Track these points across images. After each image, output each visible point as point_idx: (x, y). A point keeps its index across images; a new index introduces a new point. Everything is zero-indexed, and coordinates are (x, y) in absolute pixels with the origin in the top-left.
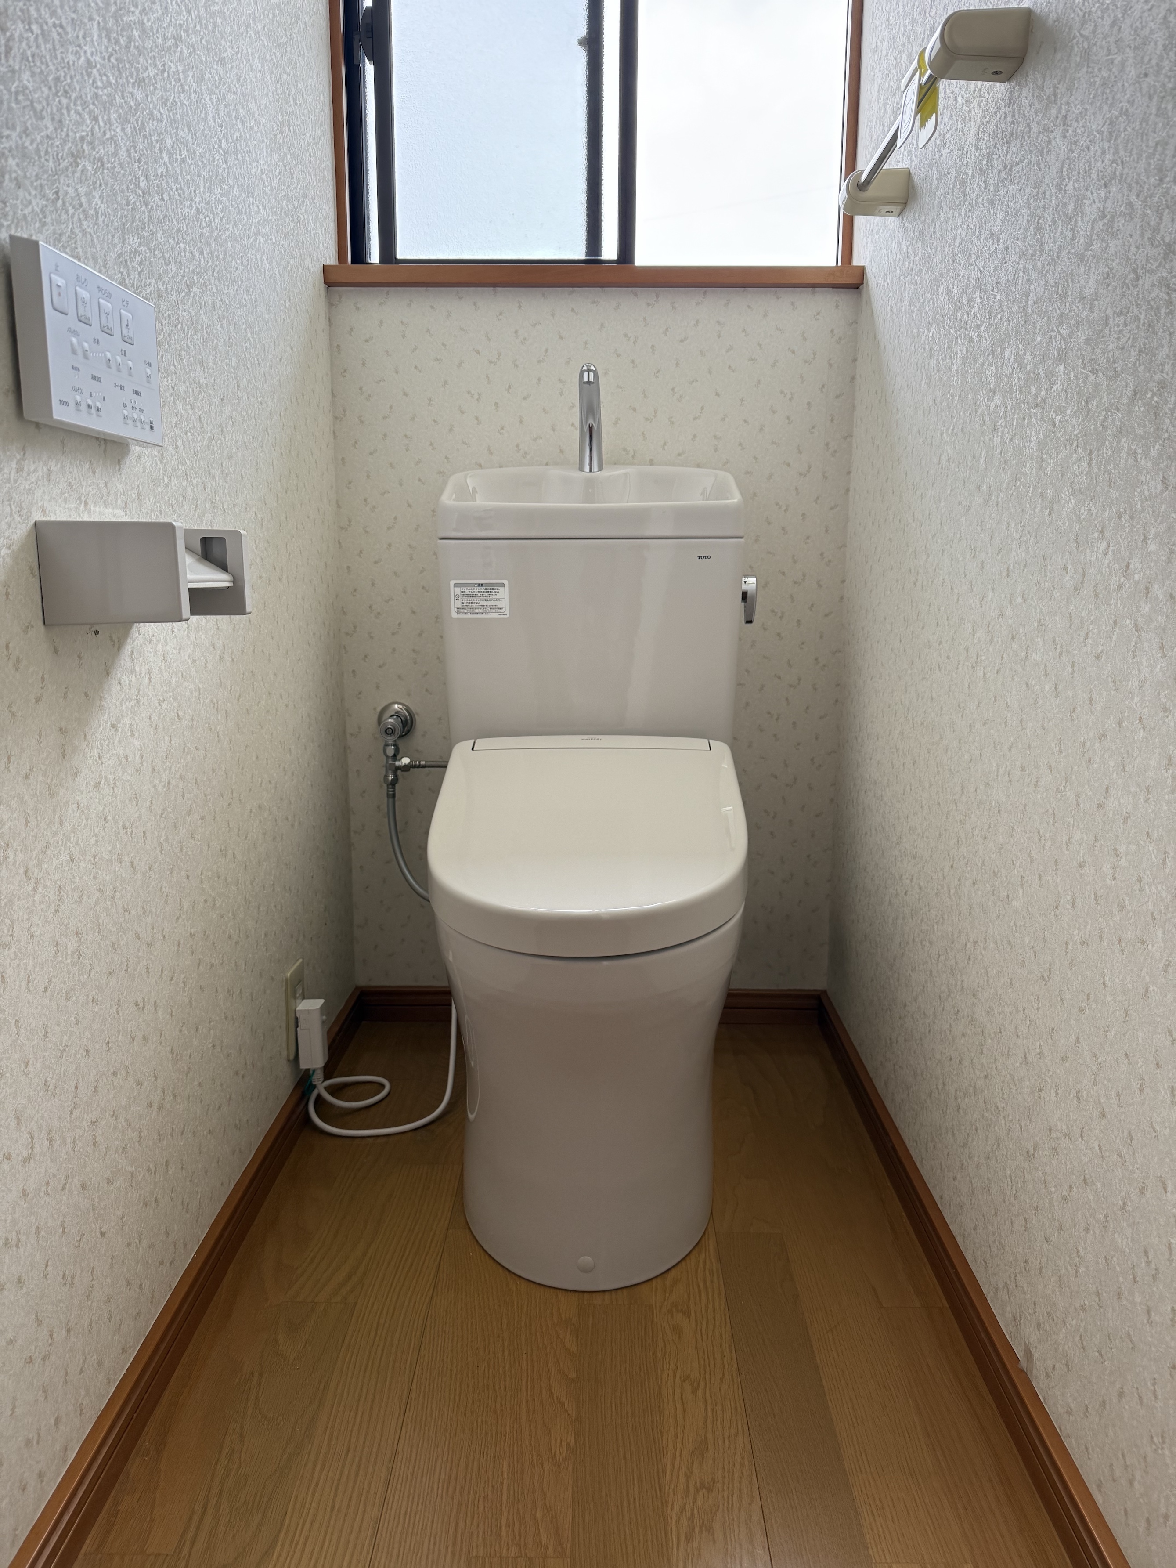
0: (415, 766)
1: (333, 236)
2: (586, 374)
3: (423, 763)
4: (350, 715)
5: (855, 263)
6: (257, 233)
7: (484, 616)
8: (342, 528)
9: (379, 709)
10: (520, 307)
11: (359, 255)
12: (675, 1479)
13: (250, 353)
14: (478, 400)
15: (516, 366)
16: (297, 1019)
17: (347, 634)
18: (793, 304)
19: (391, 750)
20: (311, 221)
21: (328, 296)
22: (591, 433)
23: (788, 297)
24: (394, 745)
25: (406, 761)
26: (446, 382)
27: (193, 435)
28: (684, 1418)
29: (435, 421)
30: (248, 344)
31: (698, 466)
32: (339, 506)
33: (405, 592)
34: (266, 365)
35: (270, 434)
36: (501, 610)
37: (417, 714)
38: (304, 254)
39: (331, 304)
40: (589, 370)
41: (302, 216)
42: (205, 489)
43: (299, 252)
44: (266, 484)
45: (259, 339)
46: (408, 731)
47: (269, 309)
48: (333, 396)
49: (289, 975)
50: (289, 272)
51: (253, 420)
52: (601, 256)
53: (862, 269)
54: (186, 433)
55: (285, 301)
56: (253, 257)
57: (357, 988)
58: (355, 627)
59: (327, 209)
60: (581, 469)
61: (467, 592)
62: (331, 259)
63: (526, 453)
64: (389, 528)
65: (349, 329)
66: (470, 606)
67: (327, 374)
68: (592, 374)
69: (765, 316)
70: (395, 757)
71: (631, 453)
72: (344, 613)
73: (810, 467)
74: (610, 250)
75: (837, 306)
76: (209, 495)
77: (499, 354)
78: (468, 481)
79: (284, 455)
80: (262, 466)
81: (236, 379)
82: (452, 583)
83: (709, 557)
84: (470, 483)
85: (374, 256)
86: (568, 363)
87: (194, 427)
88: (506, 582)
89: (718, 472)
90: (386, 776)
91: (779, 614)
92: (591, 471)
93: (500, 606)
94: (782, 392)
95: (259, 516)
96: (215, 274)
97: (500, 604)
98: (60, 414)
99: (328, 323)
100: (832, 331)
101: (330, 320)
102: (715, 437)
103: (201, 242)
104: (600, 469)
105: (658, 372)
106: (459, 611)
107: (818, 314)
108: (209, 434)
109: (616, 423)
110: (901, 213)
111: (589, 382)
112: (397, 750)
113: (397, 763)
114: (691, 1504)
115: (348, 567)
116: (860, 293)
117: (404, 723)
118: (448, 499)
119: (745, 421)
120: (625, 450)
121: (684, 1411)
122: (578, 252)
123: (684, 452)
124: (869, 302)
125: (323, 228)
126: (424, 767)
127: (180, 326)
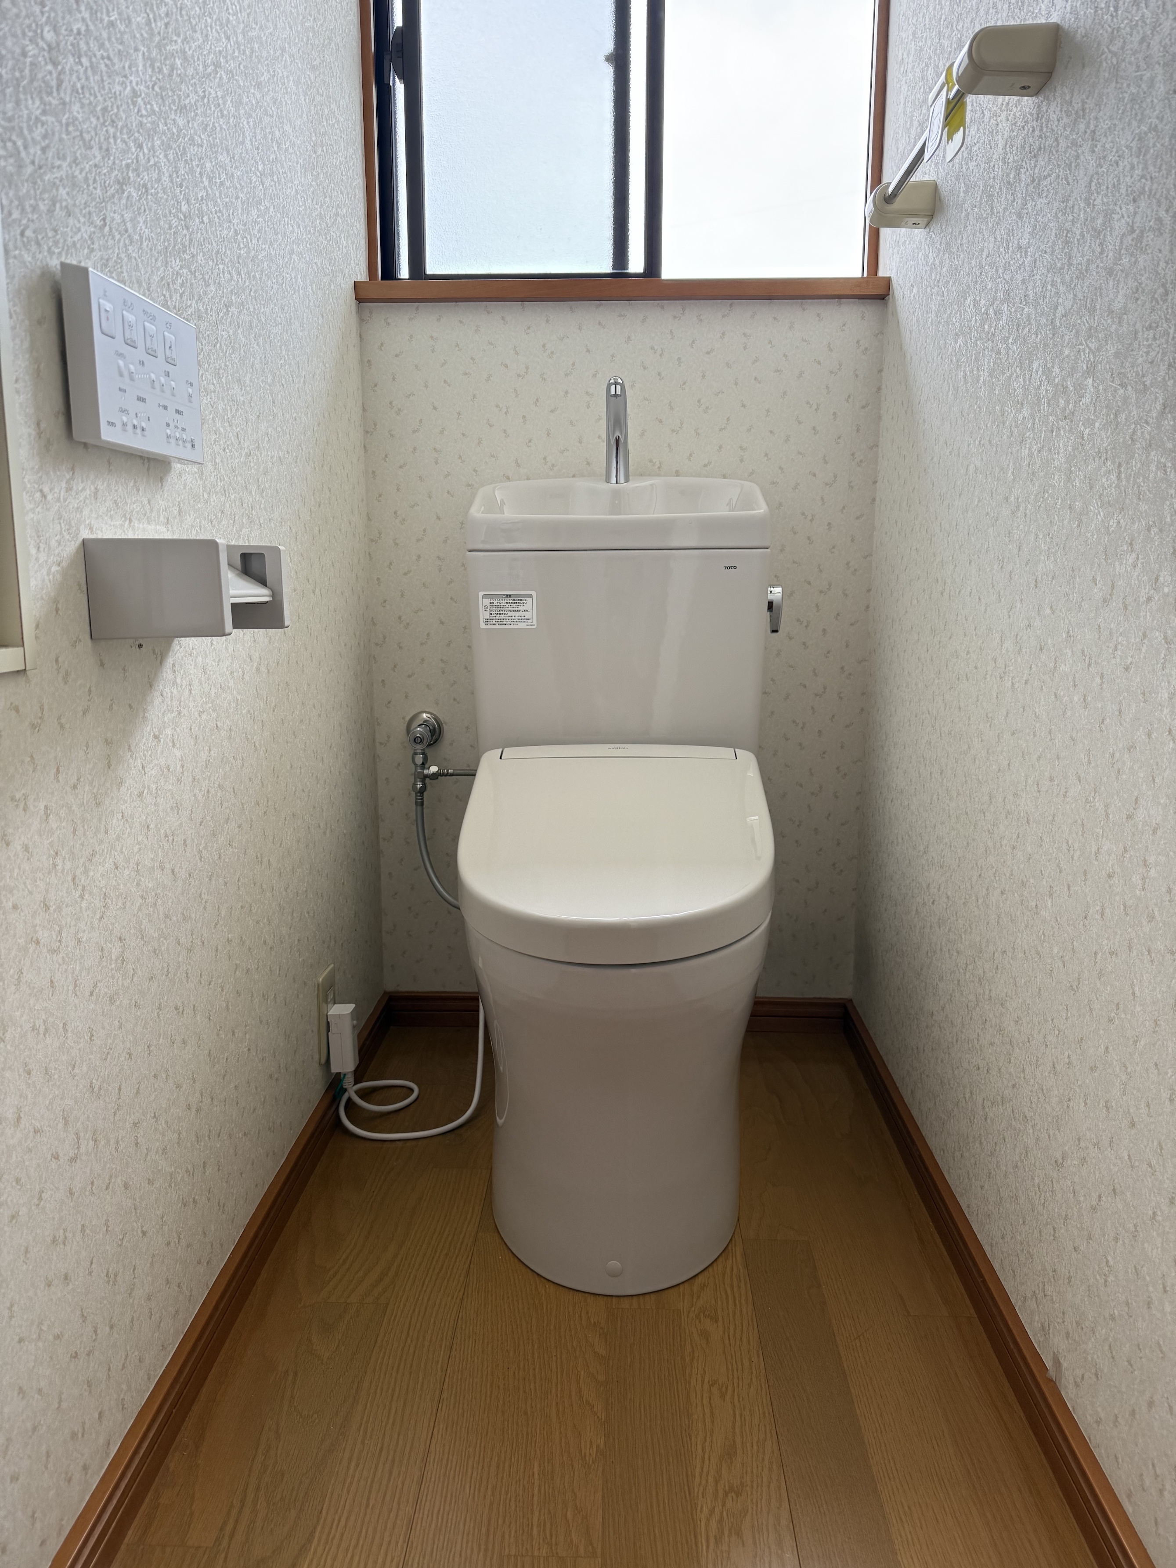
0: (443, 775)
1: (364, 253)
2: (613, 387)
3: (450, 771)
4: (379, 724)
5: (882, 273)
6: (292, 252)
7: (512, 626)
8: (372, 540)
9: (408, 718)
10: (547, 321)
11: (389, 271)
12: (704, 1482)
13: (285, 370)
14: (506, 413)
15: (544, 379)
16: (328, 1023)
17: (377, 644)
18: (818, 315)
19: (419, 759)
20: (343, 239)
21: (359, 311)
22: (618, 445)
23: (813, 309)
24: (423, 754)
25: (434, 769)
26: (474, 396)
27: (231, 451)
28: (713, 1422)
29: (463, 435)
30: (282, 362)
31: (724, 477)
32: (369, 519)
33: (433, 603)
34: (300, 381)
35: (304, 449)
36: (529, 621)
37: (445, 723)
38: (336, 272)
39: (361, 320)
40: (616, 384)
41: (334, 234)
42: (242, 505)
43: (332, 270)
44: (300, 498)
45: (294, 356)
46: (436, 740)
47: (303, 327)
48: (364, 410)
49: (321, 980)
50: (322, 289)
51: (288, 436)
52: (627, 269)
53: (889, 280)
54: (224, 450)
55: (318, 318)
56: (288, 276)
57: (385, 993)
58: (385, 638)
59: (358, 227)
60: (608, 480)
61: (496, 603)
62: (362, 276)
63: (553, 465)
64: (418, 540)
65: (379, 345)
66: (498, 617)
67: (358, 389)
68: (619, 387)
69: (791, 327)
70: (423, 765)
71: (658, 464)
72: (374, 624)
73: (835, 477)
74: (636, 263)
75: (863, 317)
76: (246, 510)
77: (527, 368)
78: (497, 493)
79: (317, 469)
80: (296, 481)
81: (272, 396)
82: (481, 594)
83: (735, 567)
84: (499, 496)
85: (404, 272)
86: (595, 376)
87: (232, 444)
88: (534, 593)
89: (742, 482)
90: (415, 784)
91: (805, 624)
92: (617, 482)
93: (527, 617)
94: (808, 403)
95: (294, 531)
96: (252, 294)
97: (528, 615)
98: (108, 435)
99: (359, 339)
100: (858, 342)
101: (360, 336)
102: (741, 447)
103: (239, 262)
104: (627, 480)
105: (684, 384)
106: (487, 622)
107: (844, 325)
108: (246, 450)
109: (642, 435)
110: (927, 225)
111: (616, 395)
112: (425, 759)
113: (426, 772)
114: (720, 1507)
115: (378, 579)
116: (886, 305)
117: (433, 732)
118: (477, 511)
119: (771, 432)
120: (651, 461)
121: (712, 1414)
122: (605, 266)
123: (709, 463)
124: (895, 313)
125: (355, 245)
126: (452, 775)
127: (218, 345)
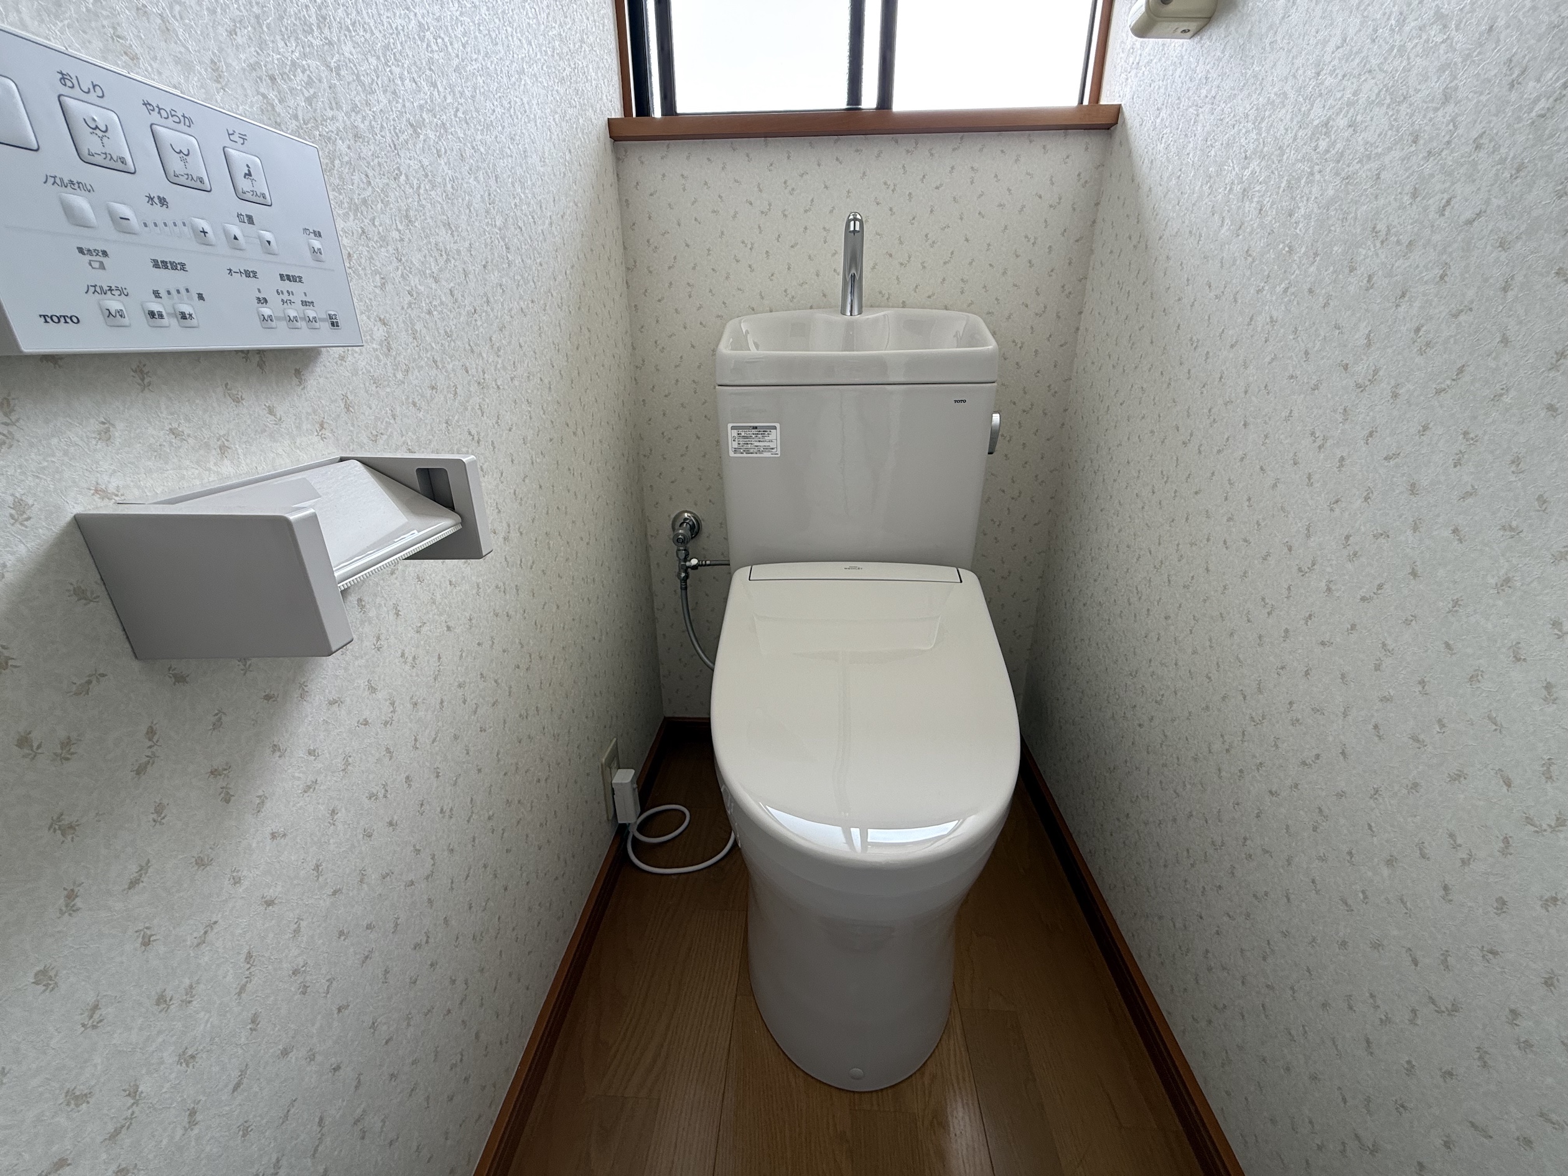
0: (702, 565)
1: (618, 90)
2: (852, 223)
3: (708, 562)
4: (649, 521)
5: (1104, 101)
7: (758, 455)
8: (637, 367)
9: (673, 516)
10: (789, 158)
11: (644, 108)
13: (522, 210)
14: (751, 249)
15: (785, 216)
16: (613, 789)
17: (645, 456)
18: (1044, 147)
19: (682, 554)
20: (591, 70)
21: (615, 150)
22: (853, 281)
23: (1041, 140)
24: (685, 550)
25: (694, 562)
26: (722, 233)
29: (713, 270)
30: (517, 200)
31: (946, 308)
32: (634, 349)
33: (691, 421)
34: (544, 223)
35: (555, 294)
36: (773, 451)
37: (703, 521)
38: (584, 104)
39: (618, 160)
40: (855, 219)
41: (580, 63)
43: (579, 102)
45: (534, 194)
46: (697, 533)
47: (544, 162)
48: (625, 248)
49: (604, 760)
50: (567, 121)
51: (532, 283)
52: (860, 105)
53: (1118, 109)
55: (564, 154)
57: (666, 719)
58: (651, 450)
59: (609, 60)
60: (843, 313)
61: (743, 434)
62: (617, 113)
63: (793, 297)
64: (676, 366)
65: (635, 184)
66: (745, 446)
67: (618, 228)
68: (858, 223)
69: (1017, 160)
70: (685, 560)
71: (887, 296)
72: (642, 439)
73: (1045, 307)
74: (869, 100)
75: (1087, 149)
77: (770, 205)
78: (742, 325)
80: (546, 329)
81: (504, 240)
82: (730, 426)
83: (965, 401)
84: (744, 327)
85: (657, 112)
86: (831, 212)
88: (778, 425)
89: (970, 315)
90: (679, 574)
92: (851, 315)
93: (772, 447)
94: (1026, 237)
97: (772, 445)
99: (616, 177)
100: (1079, 175)
101: (618, 175)
102: (962, 280)
104: (860, 313)
105: (914, 219)
106: (735, 451)
107: (1068, 157)
109: (874, 268)
110: (1197, 32)
111: (854, 231)
112: (687, 555)
113: (688, 564)
115: (643, 401)
116: (1111, 136)
117: (692, 527)
118: (725, 348)
119: (991, 265)
120: (880, 293)
122: (838, 101)
123: (933, 294)
124: (1125, 142)
125: (606, 80)
126: (709, 565)
